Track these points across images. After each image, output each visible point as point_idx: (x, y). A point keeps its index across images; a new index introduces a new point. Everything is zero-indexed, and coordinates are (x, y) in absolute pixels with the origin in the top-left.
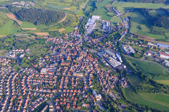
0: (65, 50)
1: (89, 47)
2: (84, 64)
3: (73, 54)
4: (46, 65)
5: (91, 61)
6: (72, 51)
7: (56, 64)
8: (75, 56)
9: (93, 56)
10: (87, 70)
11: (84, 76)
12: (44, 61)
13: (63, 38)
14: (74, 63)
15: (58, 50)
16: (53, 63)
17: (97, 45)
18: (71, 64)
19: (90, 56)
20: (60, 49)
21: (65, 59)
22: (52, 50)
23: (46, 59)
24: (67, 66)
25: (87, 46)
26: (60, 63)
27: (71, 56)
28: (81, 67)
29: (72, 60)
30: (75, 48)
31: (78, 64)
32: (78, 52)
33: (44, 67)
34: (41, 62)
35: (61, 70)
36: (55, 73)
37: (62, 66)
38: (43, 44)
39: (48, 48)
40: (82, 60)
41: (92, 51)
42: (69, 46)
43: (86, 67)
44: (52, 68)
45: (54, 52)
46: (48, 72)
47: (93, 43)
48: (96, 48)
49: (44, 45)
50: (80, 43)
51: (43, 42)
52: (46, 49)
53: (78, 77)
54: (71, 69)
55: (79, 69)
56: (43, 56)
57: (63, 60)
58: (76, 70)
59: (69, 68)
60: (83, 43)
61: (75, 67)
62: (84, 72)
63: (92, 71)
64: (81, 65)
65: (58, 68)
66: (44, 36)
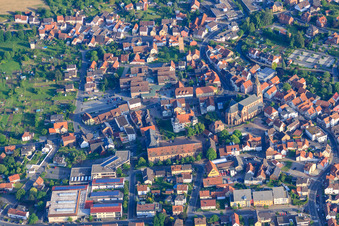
0: (154, 76)
1: (283, 41)
2: (279, 136)
3: (200, 93)
4: (66, 173)
5: (311, 113)
6: (194, 77)
7: (123, 158)
8: (217, 100)
9: (319, 87)
10: (305, 167)
11: (295, 199)
12: (49, 149)
13: (123, 13)
14: (223, 141)
15: (113, 83)
16: (100, 155)
17: (322, 21)
18: (206, 146)
19: (297, 88)
20: (120, 71)
21: (165, 125)
22: (81, 84)
23: (57, 139)
24: (188, 162)
25: (266, 34)
26: (141, 147)
27: (193, 103)
28: (262, 154)
29: (208, 124)
30: (204, 55)
31: (243, 141)
32: (225, 77)
33: (63, 183)
34: (36, 158)
35: (157, 184)
36: (132, 208)
37: (159, 166)
38: (18, 59)
39: (51, 77)
40: (262, 116)
41: (302, 59)
42: (169, 53)
43: (292, 155)
44: (105, 180)
45: (94, 95)
46: (87, 206)
47: (297, 15)
48: (324, 38)
49: (27, 63)
50: (223, 28)
51: (15, 46)
52: (43, 85)
53: (266, 212)
54: (214, 173)
55: (257, 167)
56: (41, 126)
57: (153, 130)
58: (242, 174)
59: (201, 172)
60: (240, 22)
61: (233, 161)
62: (291, 181)
63: (330, 169)
64: (265, 145)
65: (141, 177)
66: (14, 15)
